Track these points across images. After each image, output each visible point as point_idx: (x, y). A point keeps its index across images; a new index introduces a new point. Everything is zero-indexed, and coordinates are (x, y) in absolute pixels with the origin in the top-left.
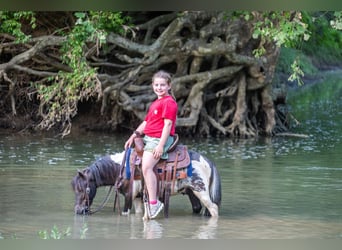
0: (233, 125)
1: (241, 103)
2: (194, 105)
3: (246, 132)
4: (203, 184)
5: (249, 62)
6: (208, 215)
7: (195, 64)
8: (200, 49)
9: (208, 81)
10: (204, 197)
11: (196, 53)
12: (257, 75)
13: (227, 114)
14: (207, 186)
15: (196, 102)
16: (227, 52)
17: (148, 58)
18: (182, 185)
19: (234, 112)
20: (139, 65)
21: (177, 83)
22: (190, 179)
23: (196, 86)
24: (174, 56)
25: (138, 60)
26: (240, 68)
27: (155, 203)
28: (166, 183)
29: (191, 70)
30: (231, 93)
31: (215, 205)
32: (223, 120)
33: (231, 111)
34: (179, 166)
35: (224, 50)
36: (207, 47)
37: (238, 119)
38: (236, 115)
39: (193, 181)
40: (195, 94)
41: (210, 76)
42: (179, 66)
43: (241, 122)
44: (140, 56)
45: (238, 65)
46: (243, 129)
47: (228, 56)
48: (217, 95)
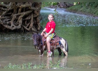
0: (30, 28)
1: (32, 22)
2: (20, 22)
3: (34, 30)
4: (63, 46)
5: (34, 9)
6: (65, 55)
7: (20, 10)
8: (22, 5)
9: (24, 15)
10: (64, 50)
11: (20, 7)
12: (36, 13)
13: (28, 25)
14: (64, 47)
15: (20, 21)
16: (30, 6)
17: (8, 8)
18: (57, 47)
19: (30, 24)
20: (6, 10)
21: (15, 16)
22: (59, 45)
23: (20, 16)
24: (13, 8)
25: (6, 9)
26: (32, 11)
27: (50, 52)
28: (53, 46)
29: (18, 12)
30: (29, 18)
31: (67, 52)
32: (27, 26)
33: (29, 24)
34: (57, 41)
35: (29, 6)
36: (24, 5)
37: (31, 26)
38: (31, 25)
39: (60, 46)
40: (20, 19)
41: (24, 13)
42: (14, 10)
43: (32, 27)
44: (6, 8)
45: (32, 10)
46: (33, 29)
47: (30, 8)
48: (26, 19)
